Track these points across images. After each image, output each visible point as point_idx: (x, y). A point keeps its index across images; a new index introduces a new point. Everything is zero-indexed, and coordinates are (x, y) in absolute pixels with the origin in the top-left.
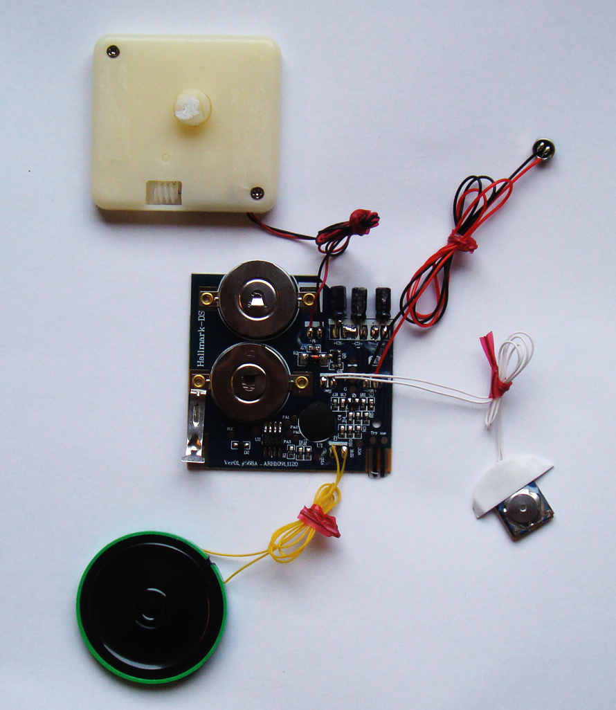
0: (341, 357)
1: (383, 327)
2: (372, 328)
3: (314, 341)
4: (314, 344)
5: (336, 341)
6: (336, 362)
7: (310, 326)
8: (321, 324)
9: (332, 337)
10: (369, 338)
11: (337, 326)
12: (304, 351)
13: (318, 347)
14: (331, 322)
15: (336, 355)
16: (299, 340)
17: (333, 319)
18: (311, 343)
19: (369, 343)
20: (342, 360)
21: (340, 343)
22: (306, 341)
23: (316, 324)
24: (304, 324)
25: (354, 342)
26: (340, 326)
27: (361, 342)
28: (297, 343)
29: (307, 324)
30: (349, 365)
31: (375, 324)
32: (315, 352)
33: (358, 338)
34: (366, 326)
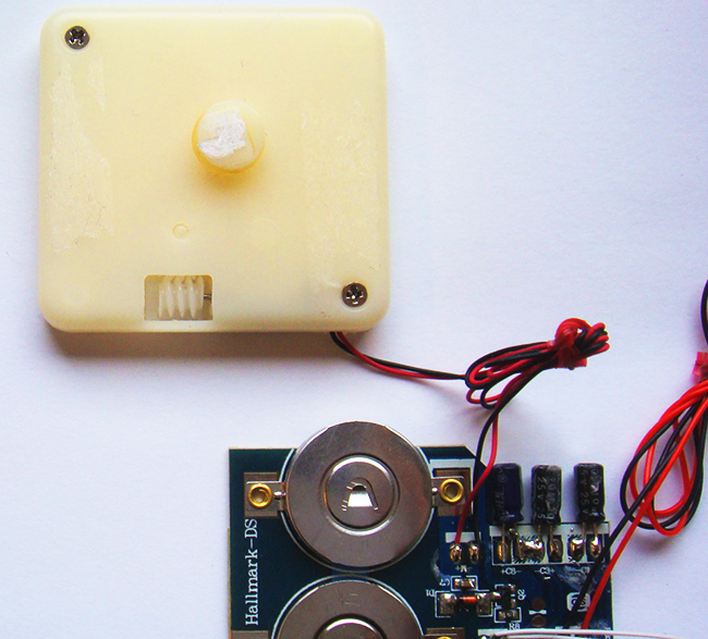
0: (516, 598)
1: (590, 538)
2: (570, 540)
3: (464, 568)
4: (464, 575)
5: (505, 568)
6: (506, 606)
7: (457, 541)
8: (476, 535)
9: (497, 560)
10: (566, 559)
11: (506, 538)
12: (447, 588)
13: (472, 581)
14: (493, 532)
15: (506, 593)
16: (436, 568)
17: (498, 525)
18: (458, 573)
19: (568, 569)
20: (519, 603)
21: (513, 571)
22: (449, 568)
23: (466, 537)
24: (445, 538)
25: (539, 567)
26: (512, 539)
27: (551, 567)
28: (432, 573)
29: (450, 537)
30: (532, 612)
31: (575, 533)
32: (466, 590)
33: (545, 560)
34: (559, 537)
